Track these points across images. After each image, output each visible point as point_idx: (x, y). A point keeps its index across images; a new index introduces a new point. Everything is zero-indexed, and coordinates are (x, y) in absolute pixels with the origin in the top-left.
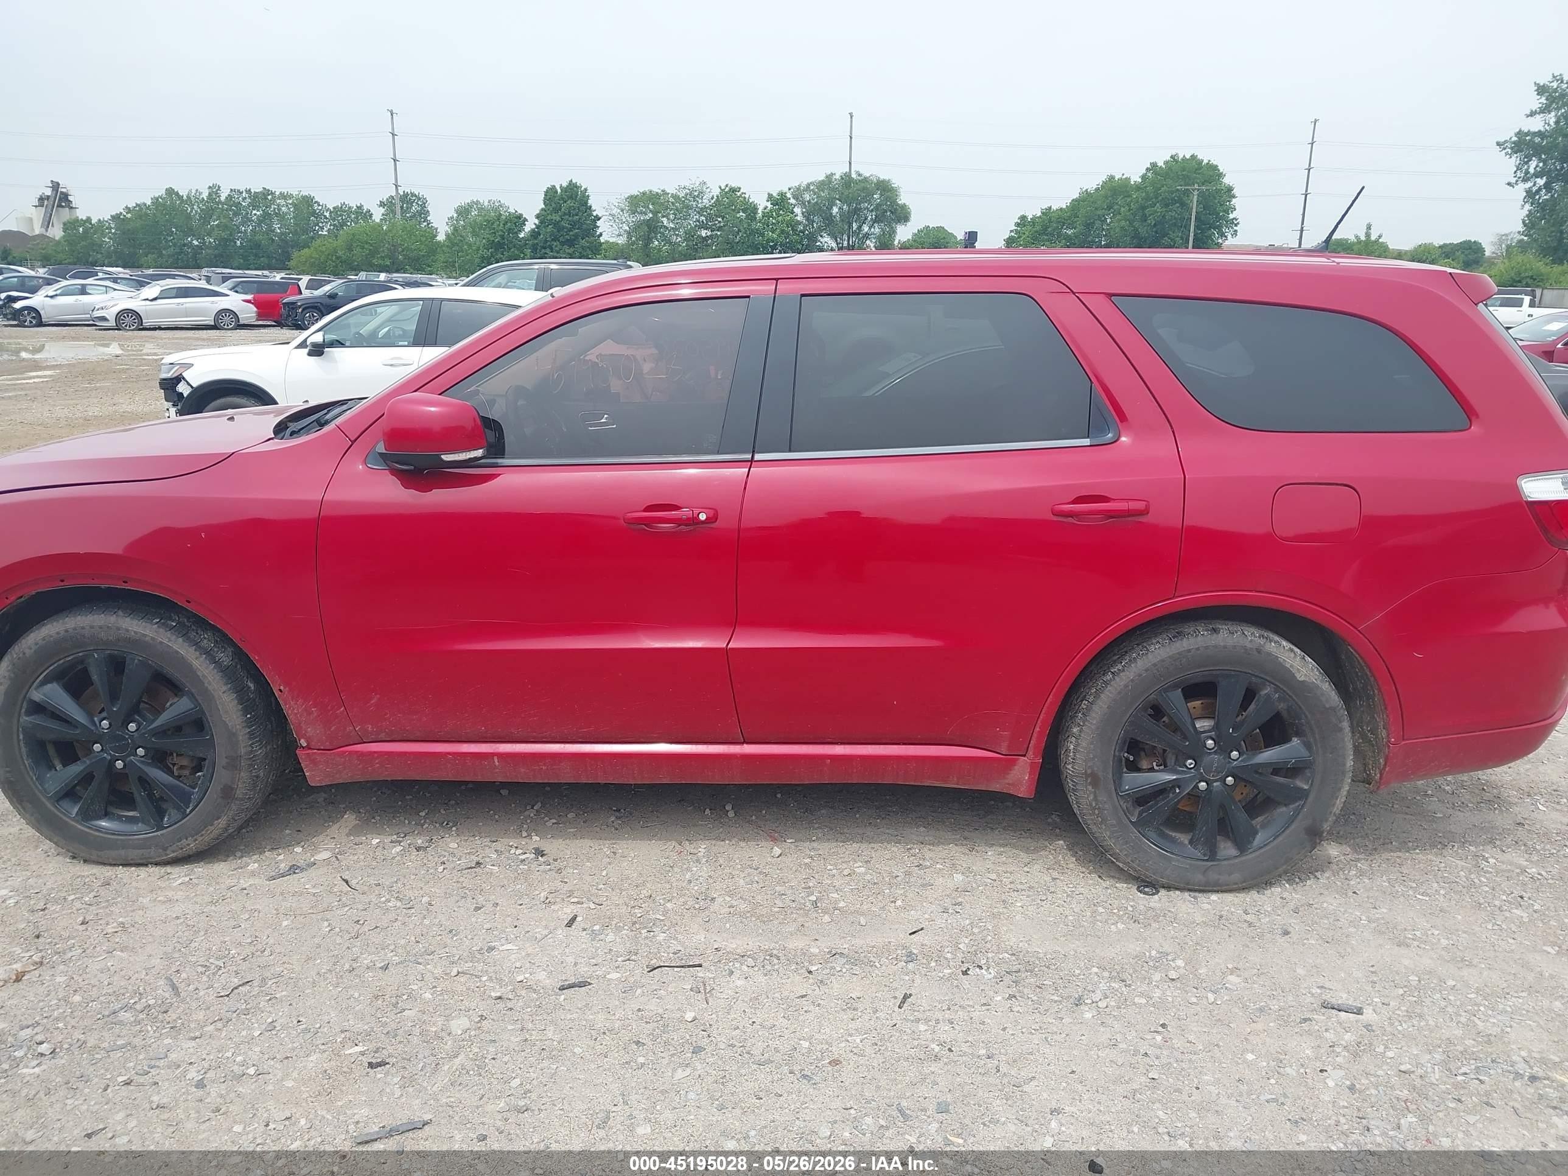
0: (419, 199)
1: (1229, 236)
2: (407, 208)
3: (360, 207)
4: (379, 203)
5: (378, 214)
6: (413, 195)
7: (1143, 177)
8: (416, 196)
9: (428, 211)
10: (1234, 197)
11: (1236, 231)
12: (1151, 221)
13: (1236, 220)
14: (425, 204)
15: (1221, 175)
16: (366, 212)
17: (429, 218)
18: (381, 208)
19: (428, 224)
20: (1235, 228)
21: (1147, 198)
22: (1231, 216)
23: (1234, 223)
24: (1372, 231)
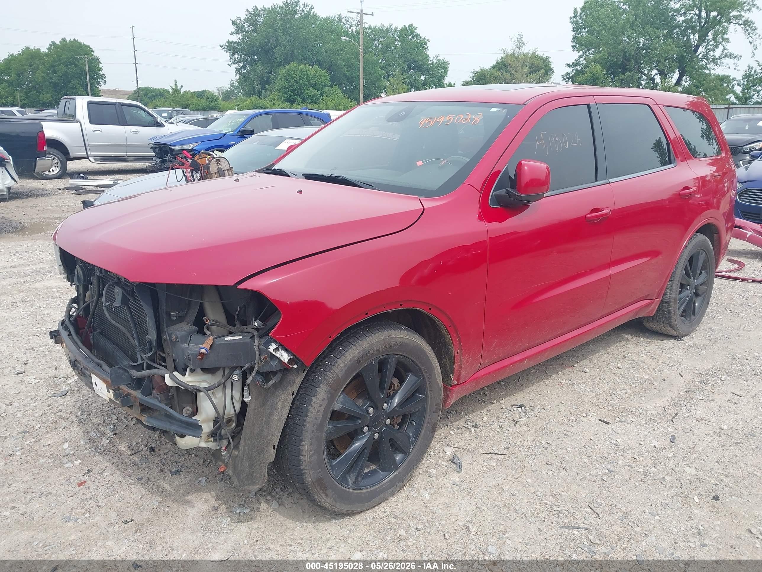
1: (102, 84)
7: (49, 49)
10: (100, 63)
11: (105, 81)
12: (60, 74)
13: (104, 75)
15: (92, 51)
20: (104, 79)
21: (55, 61)
22: (101, 73)
23: (103, 77)
24: (178, 84)
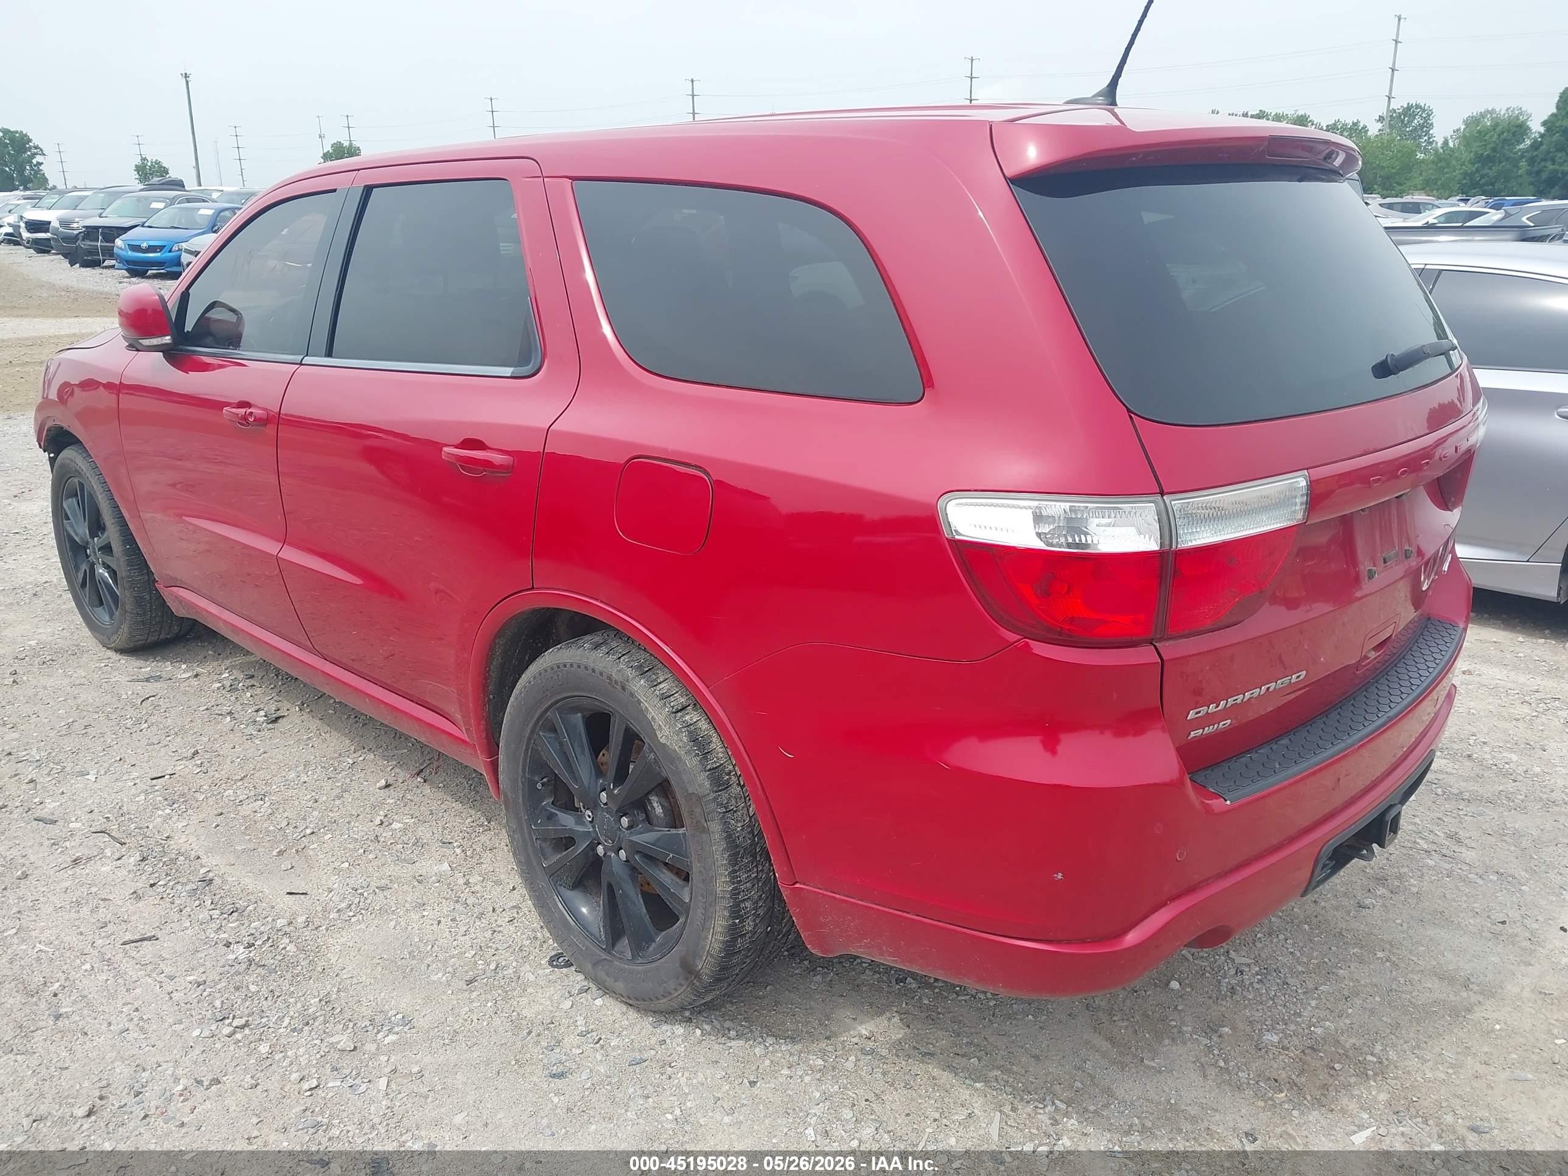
0: (1424, 110)
2: (1409, 122)
3: (1355, 124)
4: (1378, 118)
5: (1374, 129)
6: (1418, 106)
8: (1420, 107)
9: (1432, 124)
14: (1429, 115)
16: (1362, 128)
17: (1431, 132)
18: (1379, 123)
19: (1429, 138)
